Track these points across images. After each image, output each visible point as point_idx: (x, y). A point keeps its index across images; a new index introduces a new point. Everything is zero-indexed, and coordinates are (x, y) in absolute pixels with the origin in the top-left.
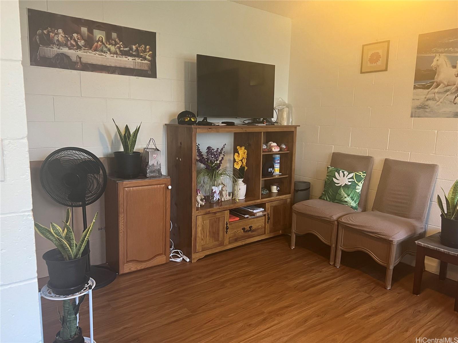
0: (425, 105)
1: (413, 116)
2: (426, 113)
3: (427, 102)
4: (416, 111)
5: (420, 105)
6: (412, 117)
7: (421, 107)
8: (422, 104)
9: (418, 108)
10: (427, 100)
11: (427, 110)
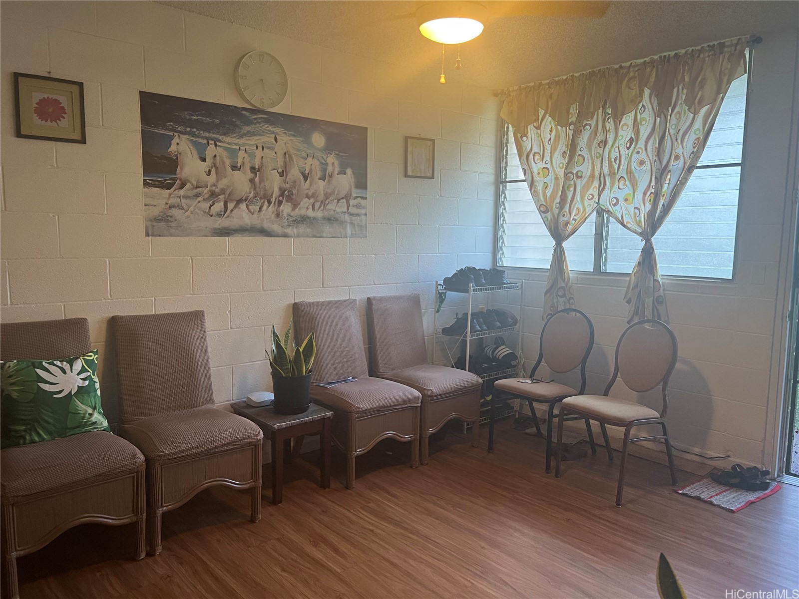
0: (167, 216)
1: (150, 234)
2: (170, 228)
3: (170, 211)
4: (154, 226)
5: (159, 216)
6: (149, 236)
7: (161, 218)
8: (161, 214)
9: (156, 220)
10: (170, 207)
11: (173, 224)
